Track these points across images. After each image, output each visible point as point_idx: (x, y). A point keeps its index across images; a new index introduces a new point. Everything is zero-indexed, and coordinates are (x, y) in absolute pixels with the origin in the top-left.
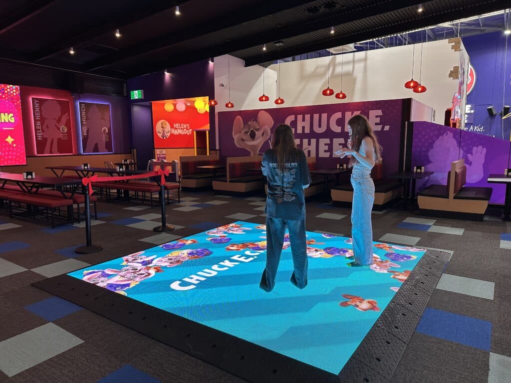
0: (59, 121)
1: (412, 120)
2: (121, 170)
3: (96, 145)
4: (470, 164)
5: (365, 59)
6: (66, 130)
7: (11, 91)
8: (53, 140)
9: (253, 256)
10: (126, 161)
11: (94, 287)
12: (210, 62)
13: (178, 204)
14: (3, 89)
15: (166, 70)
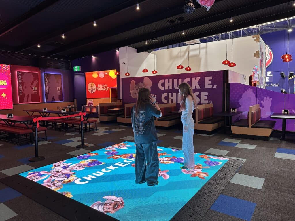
0: (32, 84)
1: (230, 82)
2: (64, 112)
3: (54, 97)
4: (263, 107)
5: (206, 47)
6: (36, 89)
7: (5, 68)
8: (28, 95)
9: (127, 163)
10: (69, 106)
11: (32, 181)
12: (117, 51)
13: (96, 131)
14: (1, 67)
15: (93, 55)
